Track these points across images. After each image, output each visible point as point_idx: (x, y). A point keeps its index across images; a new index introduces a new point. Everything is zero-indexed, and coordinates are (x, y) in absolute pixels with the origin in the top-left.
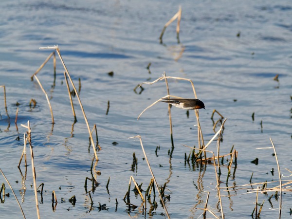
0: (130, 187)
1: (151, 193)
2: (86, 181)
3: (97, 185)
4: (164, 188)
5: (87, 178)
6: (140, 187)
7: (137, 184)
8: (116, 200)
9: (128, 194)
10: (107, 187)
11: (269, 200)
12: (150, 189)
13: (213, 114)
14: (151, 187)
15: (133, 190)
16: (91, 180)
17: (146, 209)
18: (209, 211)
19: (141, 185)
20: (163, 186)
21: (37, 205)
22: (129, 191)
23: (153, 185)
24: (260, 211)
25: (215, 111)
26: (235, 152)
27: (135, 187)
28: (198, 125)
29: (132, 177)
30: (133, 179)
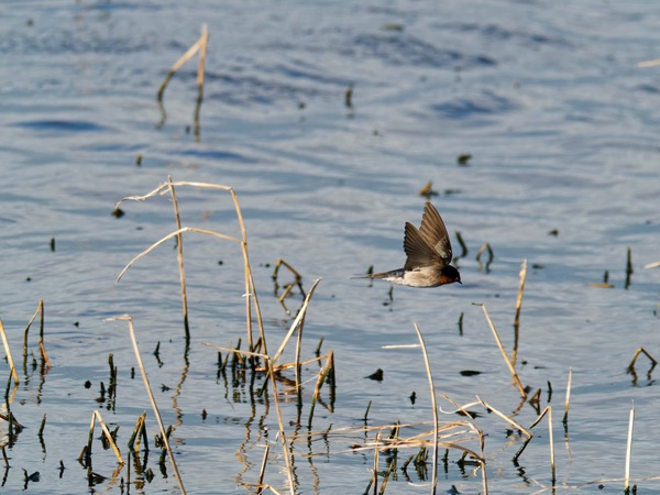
0: (91, 435)
1: (139, 447)
3: (19, 429)
6: (113, 434)
7: (108, 429)
8: (62, 463)
9: (88, 450)
10: (41, 435)
11: (404, 469)
12: (137, 440)
13: (277, 269)
14: (137, 437)
17: (129, 483)
18: (272, 489)
19: (117, 430)
22: (90, 443)
23: (144, 432)
24: (383, 489)
25: (282, 262)
26: (332, 357)
27: (104, 433)
29: (97, 412)
30: (100, 418)
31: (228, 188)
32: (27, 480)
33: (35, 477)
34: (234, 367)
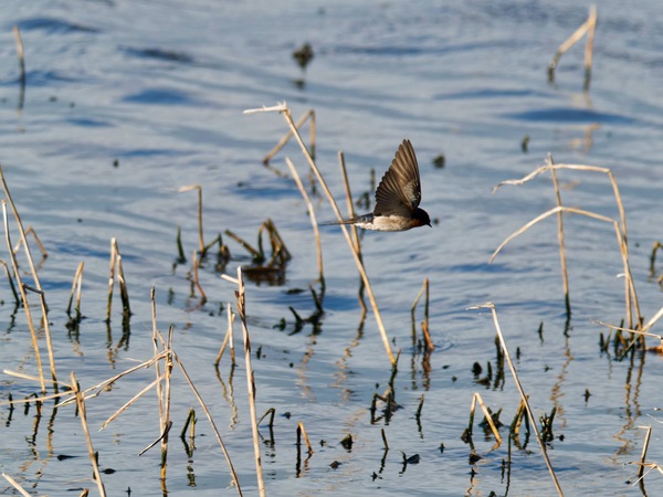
0: (472, 418)
1: (520, 430)
2: (374, 402)
4: (552, 418)
5: (376, 396)
6: (495, 417)
7: (490, 412)
9: (469, 432)
12: (518, 423)
13: (654, 251)
14: (519, 419)
15: (480, 425)
16: (384, 400)
19: (499, 412)
20: (549, 415)
21: (257, 457)
22: (471, 426)
23: (525, 414)
25: (659, 245)
27: (485, 418)
28: (627, 275)
29: (477, 394)
30: (480, 401)
31: (606, 170)
32: (405, 464)
33: (415, 460)
34: (616, 346)
